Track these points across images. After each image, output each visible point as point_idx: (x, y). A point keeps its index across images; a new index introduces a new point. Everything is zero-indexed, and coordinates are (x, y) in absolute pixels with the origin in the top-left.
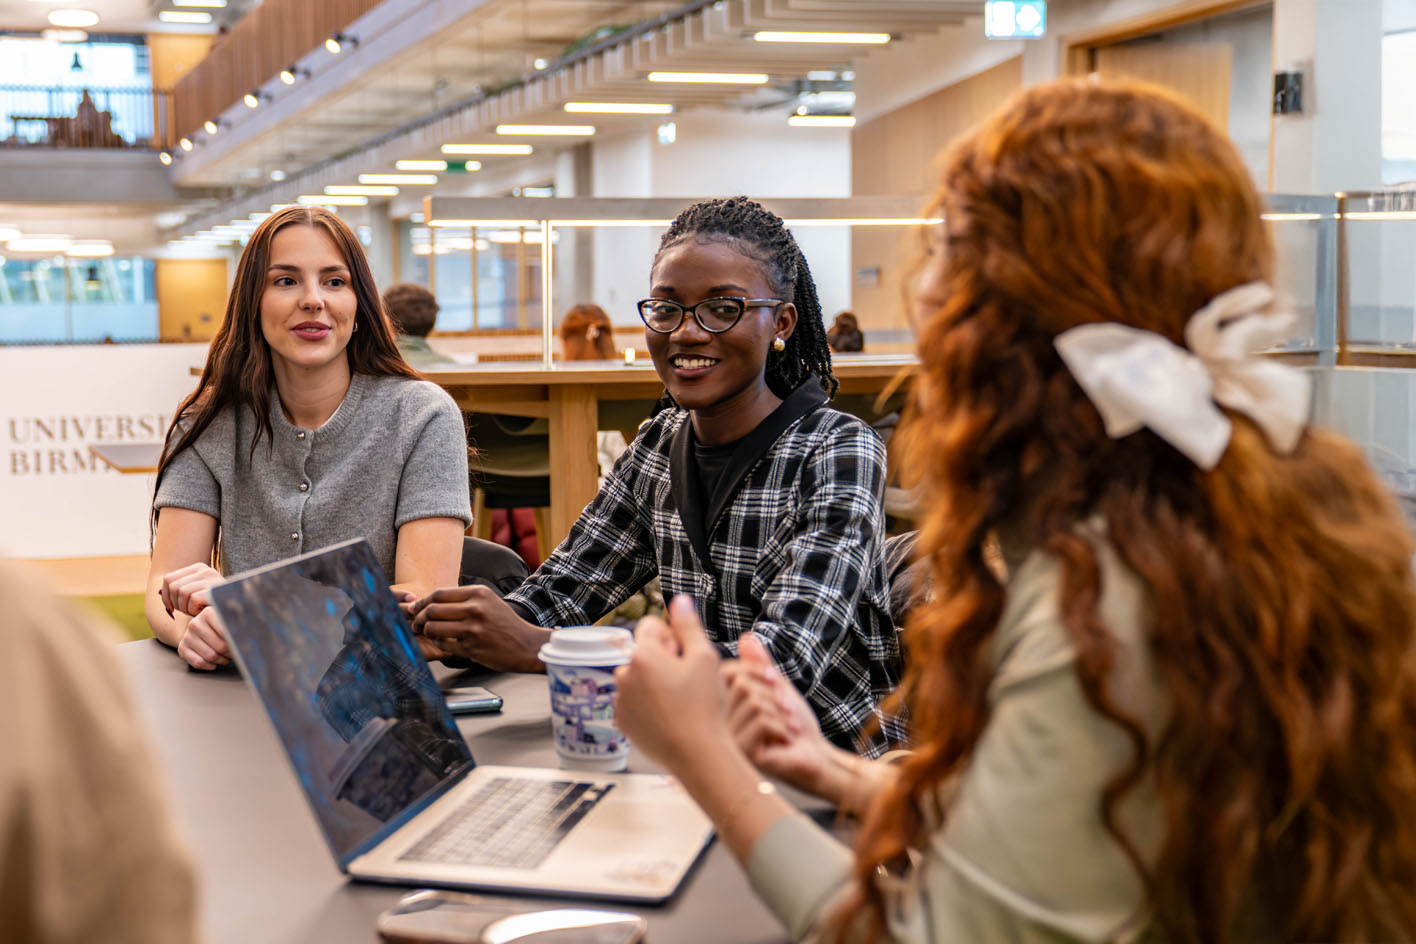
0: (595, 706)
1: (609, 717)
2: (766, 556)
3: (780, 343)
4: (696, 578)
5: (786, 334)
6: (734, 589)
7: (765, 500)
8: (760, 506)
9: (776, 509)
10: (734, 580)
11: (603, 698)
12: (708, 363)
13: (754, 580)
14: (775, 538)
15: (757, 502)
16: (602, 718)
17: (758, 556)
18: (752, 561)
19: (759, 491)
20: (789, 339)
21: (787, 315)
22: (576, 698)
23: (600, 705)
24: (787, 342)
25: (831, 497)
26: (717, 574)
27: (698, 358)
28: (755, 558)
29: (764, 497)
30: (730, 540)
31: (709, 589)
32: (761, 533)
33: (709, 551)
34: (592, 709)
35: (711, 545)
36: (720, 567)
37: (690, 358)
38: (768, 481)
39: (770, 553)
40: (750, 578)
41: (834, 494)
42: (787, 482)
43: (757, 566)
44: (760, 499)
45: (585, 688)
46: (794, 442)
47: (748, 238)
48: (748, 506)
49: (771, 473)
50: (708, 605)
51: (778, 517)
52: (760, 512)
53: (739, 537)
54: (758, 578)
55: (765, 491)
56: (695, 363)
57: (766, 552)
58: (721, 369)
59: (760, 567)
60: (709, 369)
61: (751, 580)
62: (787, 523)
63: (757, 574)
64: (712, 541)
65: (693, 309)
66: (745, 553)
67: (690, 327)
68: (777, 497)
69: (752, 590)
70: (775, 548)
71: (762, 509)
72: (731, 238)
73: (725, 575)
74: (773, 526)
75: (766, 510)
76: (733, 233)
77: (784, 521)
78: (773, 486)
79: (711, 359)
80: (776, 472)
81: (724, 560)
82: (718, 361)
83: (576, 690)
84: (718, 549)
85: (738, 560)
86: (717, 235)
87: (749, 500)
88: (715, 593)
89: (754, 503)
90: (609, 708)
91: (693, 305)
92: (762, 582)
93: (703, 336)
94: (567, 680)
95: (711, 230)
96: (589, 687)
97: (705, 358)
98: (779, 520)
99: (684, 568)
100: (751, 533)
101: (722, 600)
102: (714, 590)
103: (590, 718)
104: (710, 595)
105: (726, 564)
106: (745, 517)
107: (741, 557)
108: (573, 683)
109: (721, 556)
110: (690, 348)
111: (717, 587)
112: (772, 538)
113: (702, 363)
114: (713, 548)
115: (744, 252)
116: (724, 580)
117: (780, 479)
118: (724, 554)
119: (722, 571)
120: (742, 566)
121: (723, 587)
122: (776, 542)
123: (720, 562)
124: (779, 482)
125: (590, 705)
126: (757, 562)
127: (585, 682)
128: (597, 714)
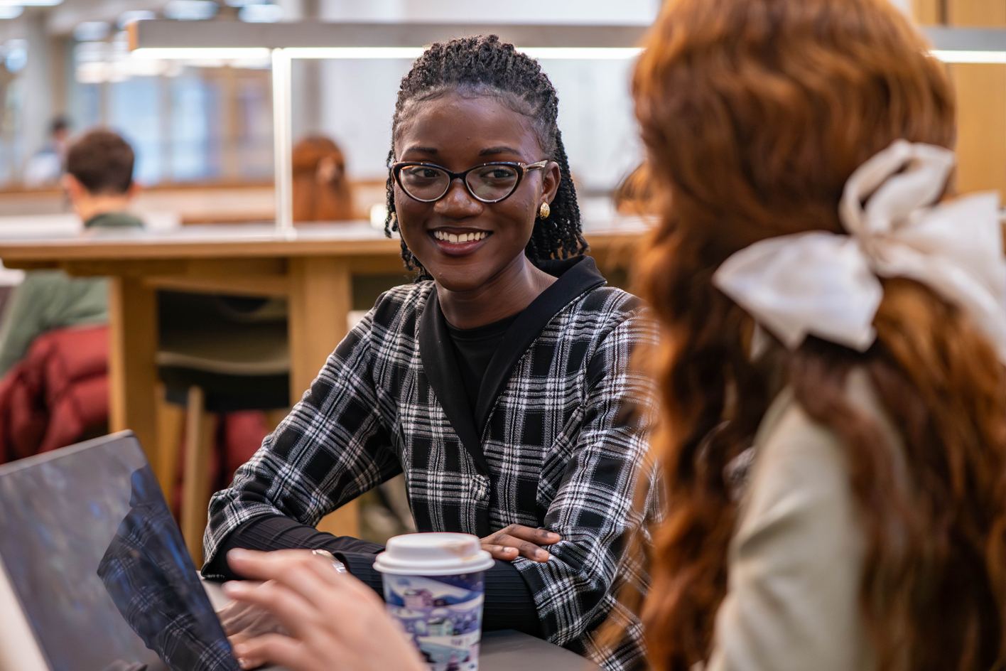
0: (431, 621)
1: (448, 633)
2: (555, 455)
3: (545, 208)
4: (463, 481)
5: (549, 197)
6: (513, 494)
7: (550, 391)
8: (544, 397)
9: (563, 401)
10: (514, 485)
11: (441, 612)
12: (478, 236)
13: (541, 485)
14: (565, 434)
15: (540, 394)
16: (439, 634)
17: (544, 455)
18: (536, 461)
19: (544, 381)
20: (553, 202)
21: (551, 176)
22: (410, 612)
23: (437, 619)
24: (551, 206)
25: (622, 388)
26: (493, 477)
27: (468, 231)
28: (540, 458)
29: (548, 386)
30: (507, 437)
31: (482, 492)
32: (547, 429)
33: (482, 450)
34: (428, 624)
35: (484, 443)
36: (495, 469)
37: (458, 232)
38: (552, 369)
39: (559, 452)
40: (535, 482)
41: (626, 385)
42: (572, 369)
43: (544, 467)
44: (544, 390)
45: (419, 600)
46: (578, 322)
47: (514, 89)
48: (529, 397)
49: (555, 359)
50: (478, 511)
51: (565, 409)
52: (544, 404)
53: (519, 432)
54: (545, 481)
55: (549, 380)
56: (464, 238)
57: (555, 451)
58: (493, 242)
59: (547, 468)
60: (481, 243)
61: (537, 484)
62: (577, 416)
63: (544, 477)
64: (485, 439)
65: (463, 176)
66: (527, 453)
67: (459, 196)
68: (563, 386)
69: (538, 496)
70: (565, 445)
71: (547, 401)
72: (497, 91)
73: (502, 478)
74: (561, 420)
75: (551, 401)
76: (498, 84)
77: (574, 415)
78: (558, 374)
79: (481, 231)
80: (561, 358)
81: (501, 460)
82: (489, 233)
83: (410, 602)
84: (493, 448)
85: (518, 460)
86: (481, 86)
87: (530, 391)
88: (488, 497)
89: (537, 394)
90: (447, 623)
91: (462, 171)
92: (550, 486)
93: (474, 207)
94: (401, 591)
95: (475, 82)
96: (424, 600)
97: (475, 231)
98: (568, 413)
99: (447, 469)
100: (534, 428)
101: (497, 507)
102: (487, 493)
103: (426, 635)
104: (482, 500)
105: (504, 465)
106: (527, 410)
107: (521, 457)
108: (407, 595)
109: (497, 456)
110: (458, 221)
111: (492, 492)
112: (562, 434)
113: (471, 237)
114: (486, 447)
115: (513, 107)
116: (500, 484)
117: (565, 364)
118: (502, 453)
119: (500, 473)
120: (525, 467)
121: (500, 492)
122: (566, 438)
123: (498, 463)
124: (564, 368)
125: (425, 619)
126: (543, 462)
127: (419, 593)
128: (433, 629)
